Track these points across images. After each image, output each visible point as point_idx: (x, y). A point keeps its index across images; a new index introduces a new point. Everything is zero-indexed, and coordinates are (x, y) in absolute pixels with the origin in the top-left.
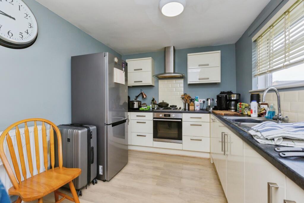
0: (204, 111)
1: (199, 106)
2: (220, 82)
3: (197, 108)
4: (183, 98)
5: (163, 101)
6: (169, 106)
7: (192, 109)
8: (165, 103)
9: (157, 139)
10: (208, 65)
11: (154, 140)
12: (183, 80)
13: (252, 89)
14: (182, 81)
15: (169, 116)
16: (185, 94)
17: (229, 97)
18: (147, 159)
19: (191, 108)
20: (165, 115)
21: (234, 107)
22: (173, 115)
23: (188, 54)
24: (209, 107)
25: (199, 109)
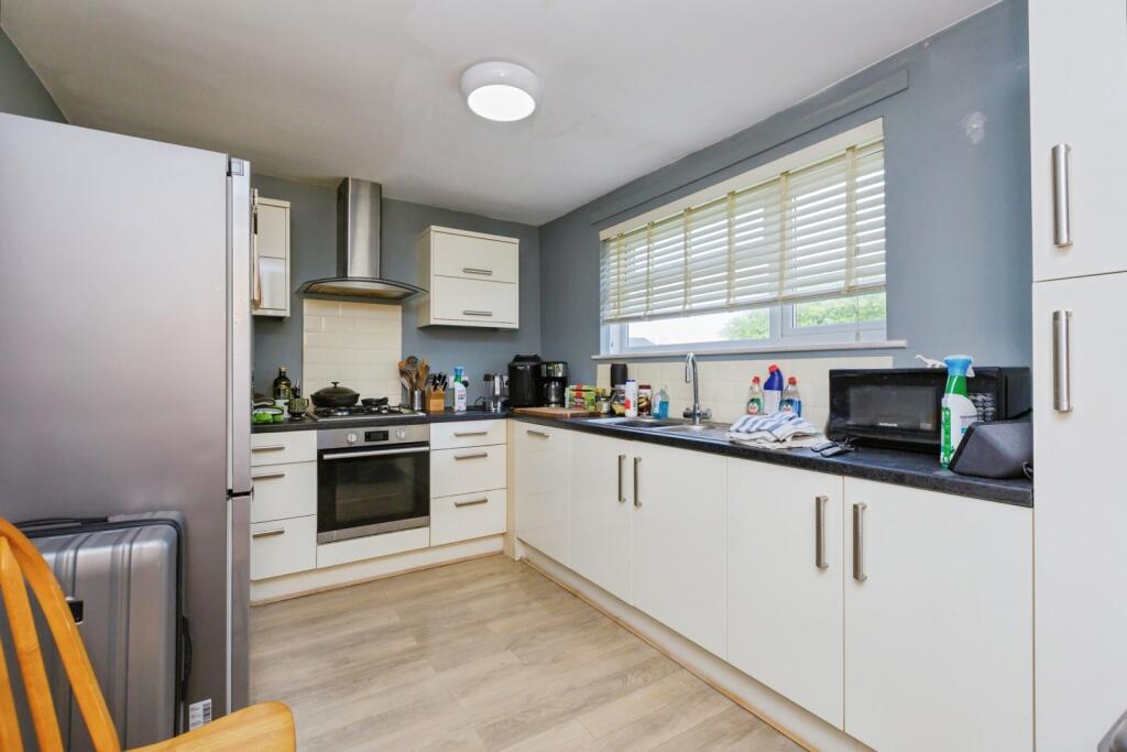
0: (478, 411)
1: (464, 400)
2: (517, 327)
3: (460, 406)
4: (403, 373)
5: (335, 384)
6: (359, 403)
7: (437, 409)
8: (344, 391)
9: (335, 532)
10: (489, 273)
11: (320, 542)
12: (400, 308)
13: (598, 353)
14: (394, 314)
15: (385, 435)
16: (411, 361)
17: (548, 371)
18: (313, 621)
19: (436, 405)
20: (368, 436)
21: (557, 396)
22: (398, 434)
23: (433, 228)
24: (496, 399)
25: (464, 408)
